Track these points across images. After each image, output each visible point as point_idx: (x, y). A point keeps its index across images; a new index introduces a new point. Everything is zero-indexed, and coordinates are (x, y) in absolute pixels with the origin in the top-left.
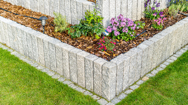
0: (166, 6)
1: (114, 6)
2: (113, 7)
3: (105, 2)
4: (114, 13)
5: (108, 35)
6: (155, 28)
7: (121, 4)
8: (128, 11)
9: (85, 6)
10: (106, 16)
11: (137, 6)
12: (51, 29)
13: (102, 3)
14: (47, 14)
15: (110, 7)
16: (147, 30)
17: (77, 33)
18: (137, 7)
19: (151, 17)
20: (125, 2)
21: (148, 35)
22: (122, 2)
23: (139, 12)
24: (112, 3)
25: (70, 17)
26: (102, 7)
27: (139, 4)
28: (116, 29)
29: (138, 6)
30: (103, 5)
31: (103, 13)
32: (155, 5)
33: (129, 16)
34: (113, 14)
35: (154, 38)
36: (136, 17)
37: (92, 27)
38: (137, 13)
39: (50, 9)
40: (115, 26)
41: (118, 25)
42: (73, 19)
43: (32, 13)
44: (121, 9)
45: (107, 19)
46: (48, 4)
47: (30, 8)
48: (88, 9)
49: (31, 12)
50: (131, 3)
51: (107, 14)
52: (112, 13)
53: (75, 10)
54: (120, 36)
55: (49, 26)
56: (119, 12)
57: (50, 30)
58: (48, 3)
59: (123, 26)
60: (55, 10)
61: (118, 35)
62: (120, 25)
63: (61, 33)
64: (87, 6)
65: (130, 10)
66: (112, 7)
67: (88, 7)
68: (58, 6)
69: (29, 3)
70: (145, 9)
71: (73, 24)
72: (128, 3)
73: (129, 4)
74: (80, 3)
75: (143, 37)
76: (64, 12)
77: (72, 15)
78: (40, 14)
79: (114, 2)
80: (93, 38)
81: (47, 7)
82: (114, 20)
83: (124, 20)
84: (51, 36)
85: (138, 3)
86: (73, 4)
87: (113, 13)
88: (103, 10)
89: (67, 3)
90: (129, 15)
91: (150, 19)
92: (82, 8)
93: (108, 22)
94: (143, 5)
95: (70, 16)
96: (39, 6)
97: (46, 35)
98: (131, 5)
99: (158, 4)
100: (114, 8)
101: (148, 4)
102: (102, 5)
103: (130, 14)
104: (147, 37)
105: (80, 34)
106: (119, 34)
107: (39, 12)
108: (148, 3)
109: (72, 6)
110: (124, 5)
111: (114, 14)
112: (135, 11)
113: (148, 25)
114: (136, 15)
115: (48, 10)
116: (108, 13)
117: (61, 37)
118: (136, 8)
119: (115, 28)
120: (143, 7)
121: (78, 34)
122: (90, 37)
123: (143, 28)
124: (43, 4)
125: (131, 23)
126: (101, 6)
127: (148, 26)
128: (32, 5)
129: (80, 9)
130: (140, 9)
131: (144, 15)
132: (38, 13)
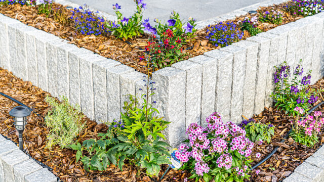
0: (321, 74)
1: (200, 90)
2: (197, 92)
3: (174, 81)
4: (199, 105)
5: (178, 168)
6: (300, 141)
7: (217, 81)
8: (233, 96)
9: (126, 85)
10: (176, 116)
11: (256, 81)
12: (41, 135)
13: (168, 83)
14: (44, 88)
15: (189, 92)
16: (279, 149)
17: (97, 160)
18: (256, 83)
19: (288, 109)
20: (228, 76)
21: (282, 163)
22: (219, 76)
23: (260, 96)
24: (194, 81)
25: (92, 103)
26: (168, 94)
27: (260, 77)
28: (200, 157)
29: (259, 82)
30: (170, 89)
31: (169, 109)
32: (300, 78)
33: (237, 107)
34: (195, 108)
35: (297, 175)
36: (252, 108)
37: (136, 149)
38: (255, 99)
39: (50, 77)
40: (199, 149)
41: (204, 147)
42: (99, 109)
43: (14, 80)
44: (216, 93)
45: (179, 123)
46: (46, 66)
47: (10, 67)
48: (132, 93)
49: (11, 78)
50: (242, 77)
51: (179, 109)
52: (191, 108)
53: (103, 89)
54: (209, 174)
55: (37, 127)
56: (210, 101)
57: (39, 138)
58: (46, 63)
59: (220, 150)
60: (60, 83)
61: (204, 173)
62: (211, 145)
63: (63, 152)
64: (131, 86)
65: (238, 93)
66: (193, 92)
67: (134, 87)
68: (65, 74)
69: (9, 57)
70: (273, 87)
71: (97, 121)
72: (235, 78)
73: (238, 81)
74: (114, 75)
75: (268, 170)
76: (79, 89)
77: (96, 99)
78: (29, 86)
79: (200, 79)
80: (139, 174)
81: (44, 72)
82: (195, 128)
83: (223, 131)
84: (37, 160)
85: (259, 74)
86: (99, 76)
87: (195, 105)
88: (170, 102)
89: (87, 71)
90: (236, 105)
91: (286, 113)
92: (119, 88)
93: (181, 130)
94: (271, 77)
95: (92, 101)
96: (27, 68)
97: (25, 155)
98: (241, 82)
99: (305, 78)
100: (200, 94)
101: (282, 77)
102: (166, 89)
103: (238, 102)
104: (280, 170)
105: (107, 161)
106: (207, 170)
107: (27, 79)
108: (283, 74)
109: (97, 79)
110: (225, 83)
111: (199, 108)
112: (250, 95)
113: (282, 129)
114: (252, 104)
115: (47, 80)
116: (183, 108)
117: (60, 165)
118: (253, 86)
119: (198, 155)
120: (271, 82)
121: (101, 161)
122: (133, 169)
123: (269, 141)
124: (35, 65)
125: (241, 143)
126: (163, 90)
127: (282, 133)
128: (14, 61)
129: (114, 89)
130: (264, 88)
131: (271, 100)
132: (24, 82)
